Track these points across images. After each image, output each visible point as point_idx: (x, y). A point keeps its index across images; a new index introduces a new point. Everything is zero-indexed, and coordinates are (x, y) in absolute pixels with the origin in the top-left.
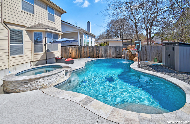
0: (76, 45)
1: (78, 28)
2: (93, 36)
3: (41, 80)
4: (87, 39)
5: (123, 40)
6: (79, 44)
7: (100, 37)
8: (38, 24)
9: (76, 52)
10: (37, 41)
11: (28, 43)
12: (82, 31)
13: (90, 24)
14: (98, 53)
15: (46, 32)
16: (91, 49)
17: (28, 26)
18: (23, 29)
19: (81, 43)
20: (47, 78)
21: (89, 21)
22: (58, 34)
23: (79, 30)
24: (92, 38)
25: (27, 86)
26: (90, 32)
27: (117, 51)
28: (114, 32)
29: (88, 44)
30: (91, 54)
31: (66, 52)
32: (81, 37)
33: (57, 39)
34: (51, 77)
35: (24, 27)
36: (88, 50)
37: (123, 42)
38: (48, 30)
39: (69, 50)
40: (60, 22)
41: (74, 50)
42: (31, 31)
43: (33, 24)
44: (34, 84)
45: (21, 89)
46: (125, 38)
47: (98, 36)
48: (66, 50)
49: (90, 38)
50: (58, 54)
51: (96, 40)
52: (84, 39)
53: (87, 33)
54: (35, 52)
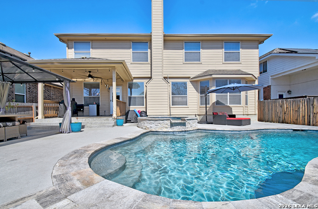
9: (298, 111)
10: (204, 91)
11: (193, 94)
17: (192, 76)
18: (188, 81)
20: (149, 122)
31: (276, 111)
35: (188, 78)
38: (214, 76)
39: (281, 107)
41: (293, 107)
42: (197, 81)
43: (200, 73)
48: (276, 106)
54: (201, 104)
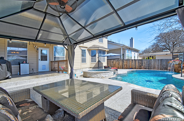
0: (119, 59)
1: (121, 45)
2: (136, 51)
3: (102, 74)
4: (129, 54)
5: (173, 53)
6: (122, 58)
7: (146, 51)
8: (94, 45)
9: (119, 64)
10: (93, 55)
11: (88, 57)
12: (125, 47)
13: (133, 40)
14: (141, 66)
15: (98, 49)
16: (133, 62)
17: (88, 47)
18: (86, 49)
19: (123, 57)
20: (105, 74)
21: (132, 38)
22: (106, 50)
23: (122, 46)
24: (136, 53)
25: (95, 75)
26: (133, 48)
27: (164, 64)
28: (163, 46)
29: (131, 58)
30: (134, 67)
31: (110, 64)
32: (124, 52)
33: (105, 54)
34: (106, 73)
35: (86, 47)
36: (131, 62)
37: (173, 55)
38: (100, 48)
39: (113, 62)
40: (107, 42)
41: (117, 63)
42: (90, 50)
43: (91, 46)
44: (98, 75)
45: (93, 77)
46: (177, 51)
47: (143, 50)
48: (111, 62)
49: (133, 53)
50: (105, 64)
51: (140, 54)
52: (126, 53)
53: (130, 48)
54: (92, 62)
